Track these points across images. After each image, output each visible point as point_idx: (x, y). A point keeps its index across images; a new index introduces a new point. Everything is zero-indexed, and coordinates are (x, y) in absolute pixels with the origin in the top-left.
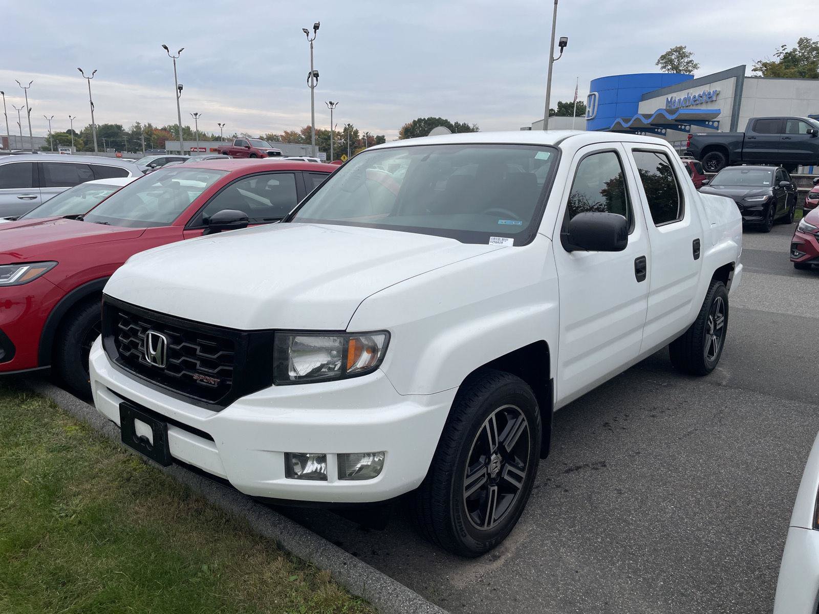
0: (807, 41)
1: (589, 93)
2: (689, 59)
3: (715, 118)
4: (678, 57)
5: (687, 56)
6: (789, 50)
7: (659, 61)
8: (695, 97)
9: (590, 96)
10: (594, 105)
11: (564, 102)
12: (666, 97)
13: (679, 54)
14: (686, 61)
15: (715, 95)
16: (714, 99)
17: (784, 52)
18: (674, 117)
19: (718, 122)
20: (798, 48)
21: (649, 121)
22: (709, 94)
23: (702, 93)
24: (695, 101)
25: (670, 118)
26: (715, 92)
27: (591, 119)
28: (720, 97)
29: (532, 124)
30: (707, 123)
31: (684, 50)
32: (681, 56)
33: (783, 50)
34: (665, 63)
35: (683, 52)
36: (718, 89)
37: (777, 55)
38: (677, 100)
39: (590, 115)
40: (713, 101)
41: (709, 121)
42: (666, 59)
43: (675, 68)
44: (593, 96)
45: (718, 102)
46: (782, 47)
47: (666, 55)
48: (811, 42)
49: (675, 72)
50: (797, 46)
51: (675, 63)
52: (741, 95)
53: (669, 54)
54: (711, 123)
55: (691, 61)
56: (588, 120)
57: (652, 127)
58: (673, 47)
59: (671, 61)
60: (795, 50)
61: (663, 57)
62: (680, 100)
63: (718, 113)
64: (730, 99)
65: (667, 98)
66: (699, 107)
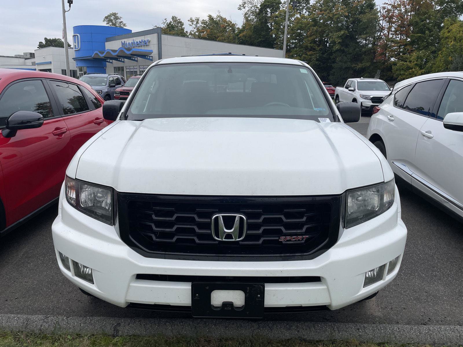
0: (176, 18)
1: (73, 34)
2: (121, 21)
3: (151, 54)
4: (115, 19)
5: (119, 19)
6: (168, 22)
7: (104, 20)
8: (137, 42)
9: (74, 36)
10: (78, 42)
11: (48, 38)
12: (120, 41)
13: (115, 17)
14: (119, 21)
15: (148, 42)
16: (148, 44)
17: (166, 22)
18: (130, 52)
19: (152, 57)
20: (172, 21)
21: (116, 54)
22: (145, 41)
23: (141, 41)
24: (138, 44)
25: (128, 53)
26: (148, 40)
27: (77, 50)
28: (151, 43)
29: (35, 50)
30: (147, 57)
31: (117, 15)
32: (116, 18)
33: (166, 21)
34: (108, 21)
35: (117, 16)
36: (149, 39)
37: (163, 24)
38: (128, 43)
39: (77, 47)
40: (147, 45)
41: (148, 56)
42: (108, 18)
43: (114, 24)
44: (76, 36)
45: (150, 46)
46: (165, 19)
47: (108, 16)
48: (178, 19)
49: (114, 26)
50: (171, 20)
51: (114, 22)
52: (161, 43)
53: (109, 16)
54: (148, 57)
55: (122, 22)
56: (75, 51)
57: (117, 57)
58: (111, 13)
59: (111, 21)
60: (171, 22)
61: (106, 18)
62: (129, 43)
63: (151, 52)
64: (156, 45)
65: (122, 42)
66: (140, 48)
